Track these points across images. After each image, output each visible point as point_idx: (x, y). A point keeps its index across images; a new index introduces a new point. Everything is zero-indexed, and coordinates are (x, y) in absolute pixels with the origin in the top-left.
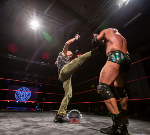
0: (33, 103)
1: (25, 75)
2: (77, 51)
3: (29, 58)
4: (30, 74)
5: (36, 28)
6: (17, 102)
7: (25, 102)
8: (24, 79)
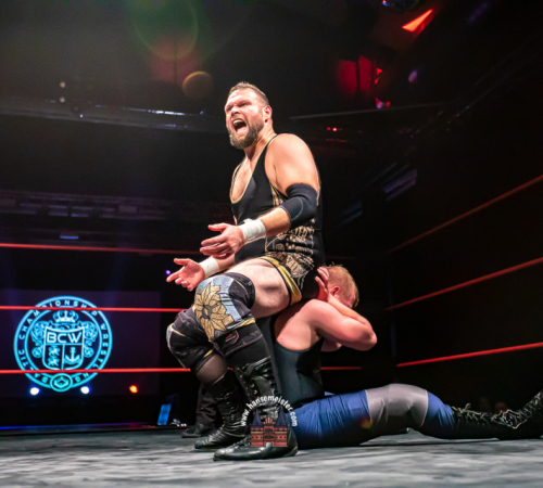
0: (134, 389)
1: (58, 211)
3: (62, 92)
4: (88, 204)
6: (34, 391)
7: (85, 390)
8: (55, 239)
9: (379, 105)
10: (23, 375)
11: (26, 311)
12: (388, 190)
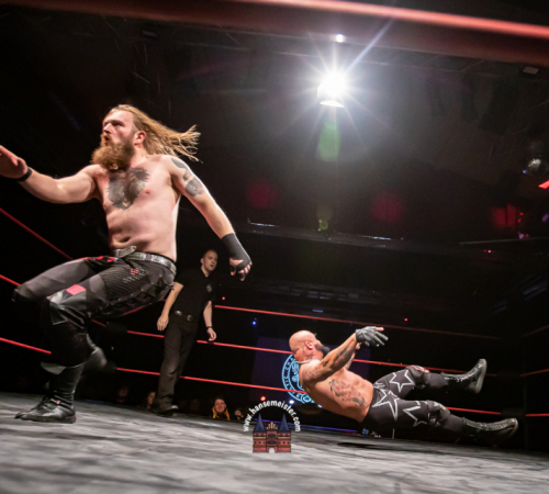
1: (312, 295)
2: (536, 162)
4: (330, 291)
5: (339, 101)
8: (309, 311)
9: (521, 236)
10: (286, 393)
11: (288, 355)
12: (526, 293)
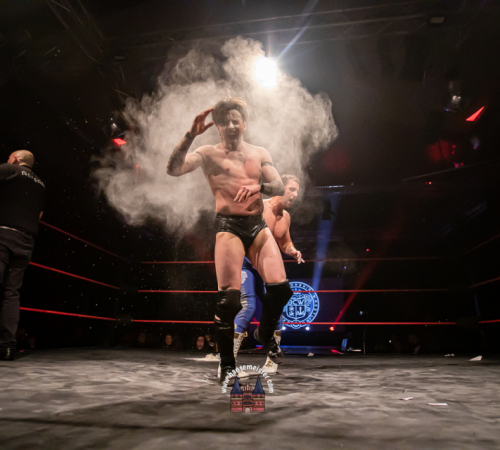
0: (332, 329)
7: (308, 329)
